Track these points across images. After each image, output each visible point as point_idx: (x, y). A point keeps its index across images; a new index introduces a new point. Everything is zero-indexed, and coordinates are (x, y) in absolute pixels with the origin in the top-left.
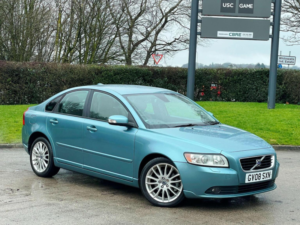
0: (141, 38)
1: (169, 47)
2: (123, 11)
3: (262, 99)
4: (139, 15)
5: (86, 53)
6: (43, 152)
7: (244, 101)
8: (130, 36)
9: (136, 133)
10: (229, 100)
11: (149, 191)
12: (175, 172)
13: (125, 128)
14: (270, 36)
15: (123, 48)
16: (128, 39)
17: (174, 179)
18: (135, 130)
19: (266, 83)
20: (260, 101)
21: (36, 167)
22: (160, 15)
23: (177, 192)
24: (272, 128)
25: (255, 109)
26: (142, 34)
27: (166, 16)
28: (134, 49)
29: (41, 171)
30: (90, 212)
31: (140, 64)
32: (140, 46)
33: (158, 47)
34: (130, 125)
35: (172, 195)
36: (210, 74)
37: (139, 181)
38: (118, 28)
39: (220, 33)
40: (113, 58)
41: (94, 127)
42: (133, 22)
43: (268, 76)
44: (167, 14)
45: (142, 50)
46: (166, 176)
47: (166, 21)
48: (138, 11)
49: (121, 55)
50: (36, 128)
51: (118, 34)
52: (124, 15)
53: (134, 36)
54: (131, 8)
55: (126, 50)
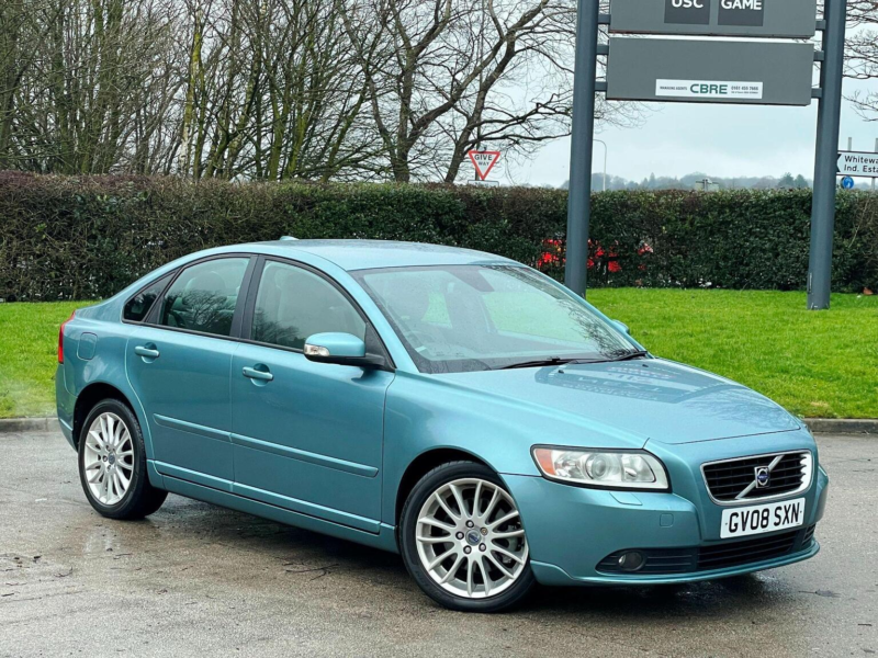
0: (436, 102)
1: (518, 130)
2: (384, 23)
3: (790, 280)
4: (432, 35)
5: (276, 147)
6: (118, 443)
7: (737, 286)
8: (405, 99)
9: (389, 385)
10: (692, 284)
11: (427, 565)
12: (504, 506)
13: (357, 372)
14: (814, 94)
15: (383, 131)
16: (398, 106)
17: (502, 528)
18: (388, 377)
19: (802, 234)
20: (785, 287)
21: (95, 489)
22: (492, 36)
23: (511, 565)
24: (817, 368)
25: (770, 310)
26: (439, 91)
27: (509, 37)
28: (415, 135)
29: (110, 500)
30: (246, 628)
31: (435, 179)
32: (433, 126)
33: (486, 129)
34: (372, 364)
35: (495, 575)
36: (636, 207)
37: (398, 532)
38: (369, 75)
39: (663, 86)
40: (355, 164)
41: (264, 368)
42: (414, 57)
43: (808, 212)
44: (511, 32)
45: (440, 138)
46: (479, 518)
47: (510, 54)
48: (428, 22)
49: (377, 154)
50: (97, 370)
51: (369, 92)
52: (386, 36)
53: (416, 96)
54: (406, 15)
55: (394, 138)
